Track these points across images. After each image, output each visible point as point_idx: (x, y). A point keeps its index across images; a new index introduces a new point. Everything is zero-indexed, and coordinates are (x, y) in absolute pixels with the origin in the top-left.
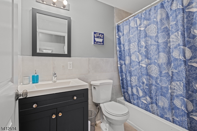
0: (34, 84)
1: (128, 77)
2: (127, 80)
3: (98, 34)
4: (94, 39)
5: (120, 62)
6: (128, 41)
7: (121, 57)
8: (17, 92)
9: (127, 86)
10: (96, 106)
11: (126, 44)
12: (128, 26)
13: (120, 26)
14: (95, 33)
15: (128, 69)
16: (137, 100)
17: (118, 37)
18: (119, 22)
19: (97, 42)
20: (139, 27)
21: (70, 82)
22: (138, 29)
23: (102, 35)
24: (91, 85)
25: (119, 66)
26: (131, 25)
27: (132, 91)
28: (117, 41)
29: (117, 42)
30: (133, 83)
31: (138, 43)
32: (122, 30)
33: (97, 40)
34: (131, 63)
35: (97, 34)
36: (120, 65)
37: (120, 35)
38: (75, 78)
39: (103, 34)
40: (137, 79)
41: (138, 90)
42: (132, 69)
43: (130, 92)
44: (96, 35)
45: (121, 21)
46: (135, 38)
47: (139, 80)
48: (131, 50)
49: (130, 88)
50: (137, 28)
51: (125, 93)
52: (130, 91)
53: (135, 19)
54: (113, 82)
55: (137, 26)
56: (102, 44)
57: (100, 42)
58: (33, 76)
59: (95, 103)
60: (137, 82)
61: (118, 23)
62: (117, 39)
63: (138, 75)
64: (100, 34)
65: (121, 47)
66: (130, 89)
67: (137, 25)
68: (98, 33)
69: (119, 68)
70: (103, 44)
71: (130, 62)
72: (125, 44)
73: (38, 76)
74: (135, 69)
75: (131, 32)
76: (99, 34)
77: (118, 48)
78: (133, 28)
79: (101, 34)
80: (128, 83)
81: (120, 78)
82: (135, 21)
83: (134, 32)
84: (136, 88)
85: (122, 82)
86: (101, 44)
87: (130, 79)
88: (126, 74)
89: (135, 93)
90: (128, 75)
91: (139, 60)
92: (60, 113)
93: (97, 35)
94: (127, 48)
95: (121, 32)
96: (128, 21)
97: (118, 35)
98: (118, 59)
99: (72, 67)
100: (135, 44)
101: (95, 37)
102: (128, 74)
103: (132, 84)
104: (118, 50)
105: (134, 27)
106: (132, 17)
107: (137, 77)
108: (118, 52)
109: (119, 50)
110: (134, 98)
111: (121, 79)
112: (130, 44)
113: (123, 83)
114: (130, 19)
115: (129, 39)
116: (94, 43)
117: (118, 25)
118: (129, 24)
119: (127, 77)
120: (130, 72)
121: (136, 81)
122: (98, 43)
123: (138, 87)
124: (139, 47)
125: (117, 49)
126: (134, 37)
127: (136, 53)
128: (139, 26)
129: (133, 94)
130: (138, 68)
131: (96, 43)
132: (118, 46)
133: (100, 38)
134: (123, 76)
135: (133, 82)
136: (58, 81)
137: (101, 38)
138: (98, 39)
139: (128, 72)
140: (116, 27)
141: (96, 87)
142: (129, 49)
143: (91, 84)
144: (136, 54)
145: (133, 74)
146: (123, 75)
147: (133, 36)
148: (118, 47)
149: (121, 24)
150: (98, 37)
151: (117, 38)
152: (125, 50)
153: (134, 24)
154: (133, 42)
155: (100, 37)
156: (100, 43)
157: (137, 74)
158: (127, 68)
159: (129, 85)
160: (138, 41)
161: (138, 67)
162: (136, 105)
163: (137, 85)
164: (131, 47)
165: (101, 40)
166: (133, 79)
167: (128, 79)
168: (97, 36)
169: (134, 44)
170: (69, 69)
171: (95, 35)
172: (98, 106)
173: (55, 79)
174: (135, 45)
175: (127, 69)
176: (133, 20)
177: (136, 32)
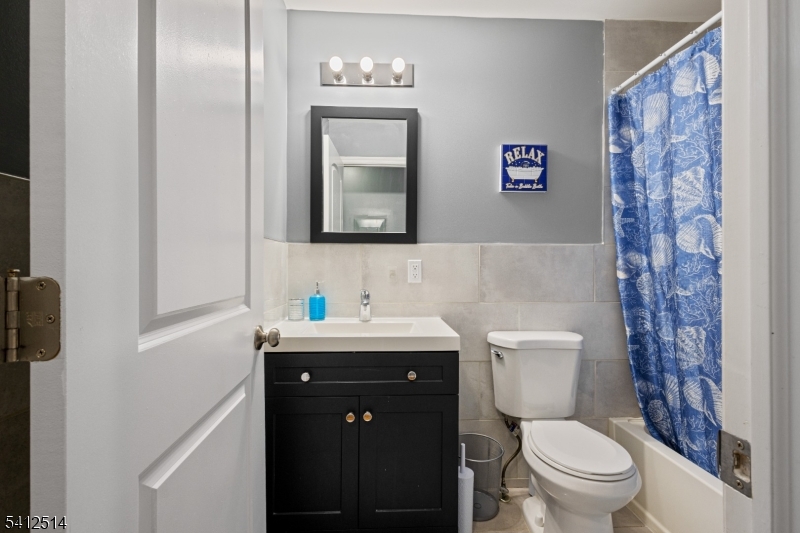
0: (313, 322)
1: (664, 330)
2: (658, 343)
3: (521, 152)
4: (505, 173)
5: (627, 262)
6: (665, 164)
7: (633, 239)
8: (258, 331)
9: (662, 371)
10: (508, 427)
11: (656, 177)
12: (665, 95)
13: (630, 99)
14: (507, 149)
15: (664, 294)
16: (707, 437)
17: (619, 151)
18: (624, 85)
19: (518, 182)
20: (716, 94)
21: (411, 325)
22: (710, 103)
23: (539, 152)
24: (490, 345)
25: (621, 275)
26: (675, 88)
27: (681, 393)
28: (612, 166)
29: (613, 174)
30: (683, 356)
31: (712, 167)
32: (636, 116)
33: (515, 173)
34: (675, 265)
35: (515, 150)
36: (628, 271)
37: (630, 141)
38: (430, 315)
39: (544, 149)
40: (703, 337)
41: (710, 390)
42: (681, 292)
43: (674, 397)
44: (513, 156)
45: (633, 77)
46: (695, 149)
47: (714, 345)
48: (676, 204)
49: (676, 380)
50: (706, 97)
51: (653, 399)
52: (672, 391)
53: (696, 56)
54: (582, 342)
55: (707, 90)
56: (540, 186)
57: (531, 182)
58: (312, 300)
59: (503, 415)
60: (704, 356)
61: (618, 89)
62: (612, 160)
63: (708, 320)
64: (528, 148)
65: (633, 191)
66: (672, 382)
67: (706, 85)
68: (520, 146)
69: (621, 286)
70: (545, 189)
71: (670, 257)
72: (652, 177)
73: (323, 299)
74: (696, 295)
75: (678, 119)
76: (523, 148)
77: (616, 199)
78: (685, 100)
79: (533, 150)
80: (665, 354)
81: (628, 329)
82: (697, 65)
83: (689, 120)
84: (702, 380)
85: (637, 351)
86: (535, 187)
87: (671, 339)
88: (654, 316)
89: (694, 406)
90: (664, 319)
91: (713, 252)
92: (368, 413)
93: (516, 153)
94: (656, 195)
95: (634, 126)
96: (663, 70)
97: (619, 143)
98: (619, 248)
99: (422, 277)
100: (696, 173)
101: (509, 162)
102: (663, 313)
103: (680, 360)
104: (618, 208)
105: (689, 97)
106: (681, 54)
107: (705, 329)
108: (617, 218)
109: (623, 207)
110: (689, 425)
111: (628, 334)
112: (671, 176)
113: (640, 356)
114: (671, 62)
115: (668, 153)
116: (504, 188)
117: (616, 96)
118: (670, 83)
119: (660, 329)
120: (673, 307)
121: (701, 347)
122: (521, 186)
123: (707, 379)
124: (713, 190)
125: (614, 203)
126: (689, 144)
127: (699, 217)
128: (713, 88)
129: (687, 410)
130: (708, 287)
131: (512, 186)
132: (617, 188)
133: (531, 166)
134: (642, 324)
135: (686, 353)
136: (375, 321)
137: (532, 164)
138: (520, 168)
139: (663, 307)
140: (607, 107)
141: (504, 354)
142: (669, 201)
143: (489, 340)
144: (700, 220)
145: (683, 315)
146: (643, 318)
147: (683, 138)
148: (617, 193)
149: (631, 91)
150: (519, 163)
151: (612, 156)
152: (650, 204)
153: (690, 83)
154: (687, 169)
155: (530, 160)
156: (528, 186)
157: (702, 315)
158: (659, 287)
159: (668, 365)
160: (712, 159)
161: (711, 283)
162: (702, 465)
163: (706, 370)
164: (675, 192)
165: (534, 173)
166: (684, 337)
167: (667, 336)
168: (517, 158)
169: (689, 174)
170: (410, 284)
171: (509, 156)
172: (516, 429)
173: (366, 312)
174: (698, 180)
175: (659, 292)
176: (686, 64)
177: (702, 118)
